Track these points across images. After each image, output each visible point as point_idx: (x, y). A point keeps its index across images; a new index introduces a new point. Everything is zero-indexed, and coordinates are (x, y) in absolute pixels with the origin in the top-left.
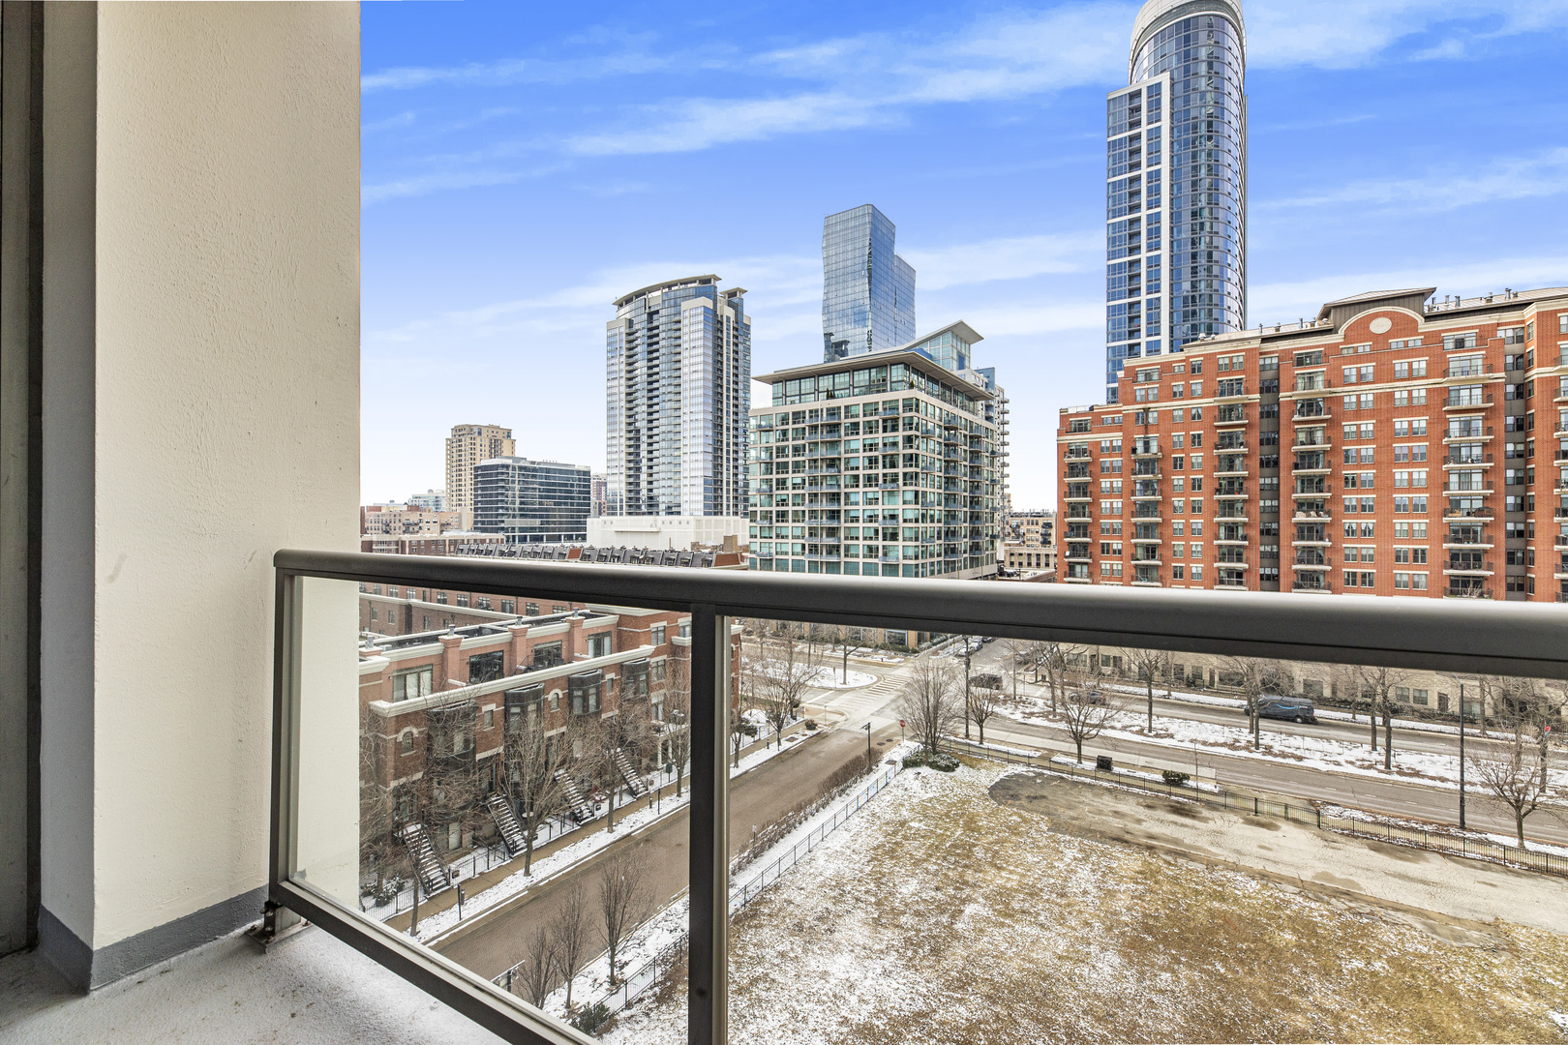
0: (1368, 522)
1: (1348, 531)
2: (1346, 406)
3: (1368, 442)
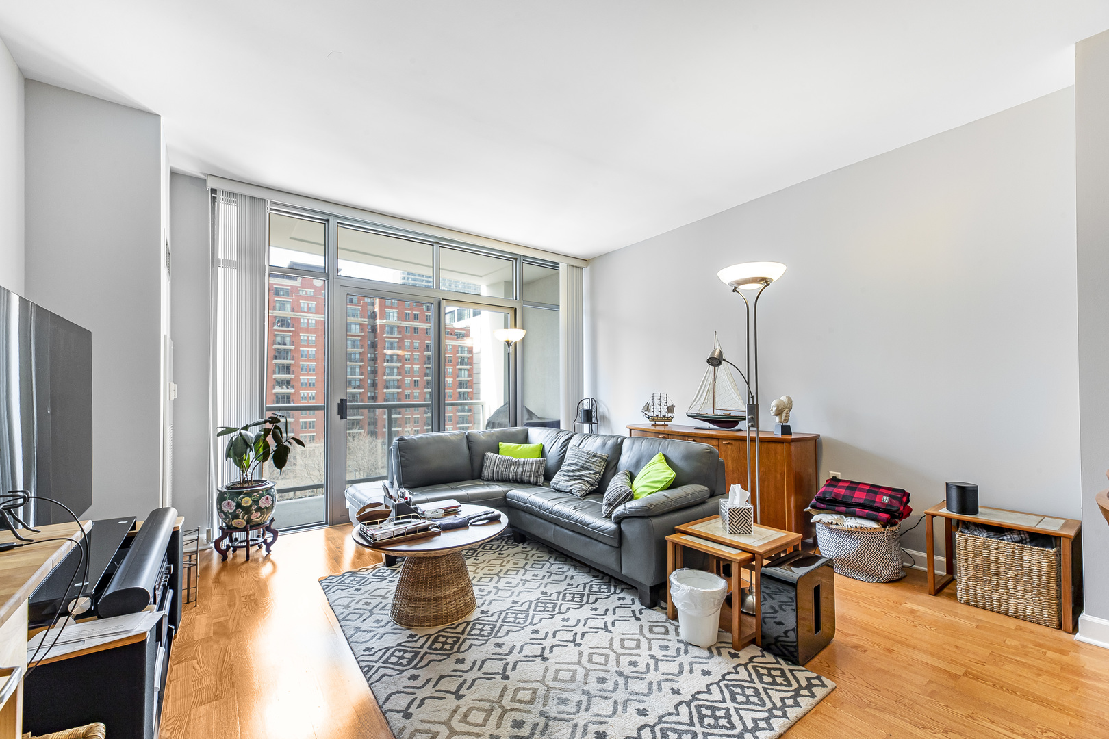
1: (302, 397)
2: (302, 325)
3: (312, 347)
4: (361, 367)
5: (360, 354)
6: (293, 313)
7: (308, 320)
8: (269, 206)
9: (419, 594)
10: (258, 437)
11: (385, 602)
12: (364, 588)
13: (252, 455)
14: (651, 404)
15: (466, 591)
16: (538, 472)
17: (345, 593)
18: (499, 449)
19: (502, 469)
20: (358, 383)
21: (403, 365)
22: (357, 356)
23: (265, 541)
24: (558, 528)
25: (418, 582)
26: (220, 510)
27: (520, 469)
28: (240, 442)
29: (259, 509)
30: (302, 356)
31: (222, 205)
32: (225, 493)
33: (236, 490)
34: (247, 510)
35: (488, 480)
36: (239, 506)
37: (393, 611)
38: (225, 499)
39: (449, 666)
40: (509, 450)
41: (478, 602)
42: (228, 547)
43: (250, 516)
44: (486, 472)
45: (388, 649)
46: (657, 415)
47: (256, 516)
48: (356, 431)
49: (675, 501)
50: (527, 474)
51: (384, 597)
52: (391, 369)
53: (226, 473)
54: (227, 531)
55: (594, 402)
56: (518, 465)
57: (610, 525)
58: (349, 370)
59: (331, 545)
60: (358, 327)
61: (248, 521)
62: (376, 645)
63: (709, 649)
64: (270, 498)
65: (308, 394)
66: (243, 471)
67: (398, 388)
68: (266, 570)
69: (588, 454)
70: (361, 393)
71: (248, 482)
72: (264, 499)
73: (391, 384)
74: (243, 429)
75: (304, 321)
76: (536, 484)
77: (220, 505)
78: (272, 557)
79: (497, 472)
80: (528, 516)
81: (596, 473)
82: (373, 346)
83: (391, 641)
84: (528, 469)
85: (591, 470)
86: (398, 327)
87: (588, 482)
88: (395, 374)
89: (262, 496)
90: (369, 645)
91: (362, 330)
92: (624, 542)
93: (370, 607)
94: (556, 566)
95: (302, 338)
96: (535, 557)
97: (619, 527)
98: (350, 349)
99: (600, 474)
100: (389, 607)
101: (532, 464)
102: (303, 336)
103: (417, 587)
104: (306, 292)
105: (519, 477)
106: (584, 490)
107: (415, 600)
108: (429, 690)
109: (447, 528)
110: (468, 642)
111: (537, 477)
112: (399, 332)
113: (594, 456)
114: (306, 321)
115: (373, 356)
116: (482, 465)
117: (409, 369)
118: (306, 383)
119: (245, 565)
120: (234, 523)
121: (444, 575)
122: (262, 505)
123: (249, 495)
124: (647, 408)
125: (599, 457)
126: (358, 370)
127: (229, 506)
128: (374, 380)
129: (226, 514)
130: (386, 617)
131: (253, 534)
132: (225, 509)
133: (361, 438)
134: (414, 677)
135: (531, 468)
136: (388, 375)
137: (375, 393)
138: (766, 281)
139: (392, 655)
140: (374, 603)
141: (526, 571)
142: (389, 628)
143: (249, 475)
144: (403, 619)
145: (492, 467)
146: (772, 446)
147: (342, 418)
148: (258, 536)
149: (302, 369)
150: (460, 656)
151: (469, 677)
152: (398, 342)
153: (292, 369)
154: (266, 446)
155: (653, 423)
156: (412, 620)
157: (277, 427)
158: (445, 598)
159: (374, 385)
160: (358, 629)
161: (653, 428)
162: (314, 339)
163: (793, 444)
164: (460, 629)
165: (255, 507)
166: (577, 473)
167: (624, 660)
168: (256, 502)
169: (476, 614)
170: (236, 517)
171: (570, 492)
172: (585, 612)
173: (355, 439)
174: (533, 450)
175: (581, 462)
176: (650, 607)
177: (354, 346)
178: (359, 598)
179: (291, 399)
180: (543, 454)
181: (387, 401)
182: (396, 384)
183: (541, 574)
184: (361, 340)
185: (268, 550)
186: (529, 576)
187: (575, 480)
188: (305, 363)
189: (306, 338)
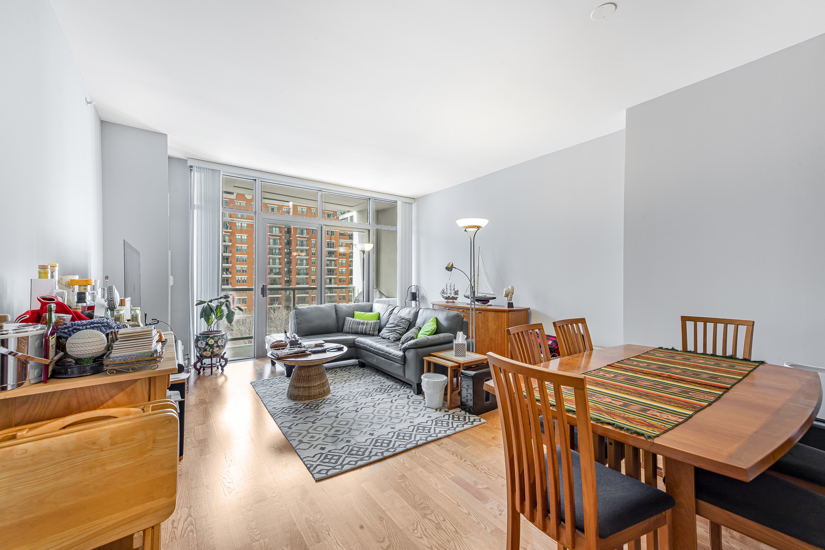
0: (245, 277)
1: (238, 281)
2: (237, 227)
3: (245, 244)
4: (279, 259)
5: (279, 249)
6: (231, 219)
7: (241, 224)
8: (222, 173)
9: (300, 385)
10: (217, 306)
11: (284, 391)
12: (274, 386)
13: (213, 316)
14: (446, 289)
15: (325, 384)
16: (374, 328)
17: (264, 388)
18: (354, 315)
19: (355, 326)
20: (278, 271)
21: (311, 257)
22: (277, 251)
23: (221, 365)
24: (379, 357)
25: (300, 379)
26: (197, 346)
27: (365, 327)
28: (208, 308)
29: (218, 346)
30: (237, 250)
31: (196, 173)
32: (200, 337)
33: (206, 336)
34: (212, 346)
35: (347, 333)
36: (207, 344)
37: (288, 394)
38: (200, 340)
39: (312, 413)
40: (360, 317)
41: (332, 392)
42: (201, 367)
43: (213, 350)
44: (346, 328)
45: (284, 408)
46: (449, 296)
47: (216, 350)
48: (277, 306)
49: (432, 340)
50: (368, 329)
51: (284, 390)
52: (302, 260)
53: (198, 326)
54: (200, 358)
55: (417, 288)
56: (364, 324)
57: (401, 353)
58: (271, 261)
59: (257, 368)
60: (278, 229)
61: (212, 353)
62: (278, 406)
63: (436, 410)
64: (224, 340)
65: (241, 278)
66: (209, 325)
67: (307, 274)
68: (221, 380)
69: (400, 318)
70: (279, 278)
71: (211, 331)
72: (220, 341)
73: (302, 271)
74: (210, 302)
75: (238, 224)
76: (373, 335)
77: (197, 344)
78: (225, 373)
79: (352, 328)
80: (365, 351)
81: (404, 328)
82: (289, 243)
83: (286, 405)
84: (369, 326)
85: (400, 326)
86: (307, 229)
87: (399, 333)
88: (304, 264)
89: (219, 339)
90: (275, 406)
91: (280, 232)
92: (406, 362)
93: (277, 393)
94: (378, 378)
95: (237, 237)
96: (368, 374)
97: (405, 354)
98: (272, 246)
99: (405, 329)
100: (286, 393)
101: (372, 323)
102: (238, 236)
103: (300, 381)
104: (240, 203)
105: (364, 331)
106: (395, 337)
107: (298, 388)
108: (301, 421)
109: (315, 352)
110: (323, 406)
111: (374, 331)
112: (308, 234)
113: (403, 319)
114: (240, 225)
115: (288, 251)
116: (344, 324)
117: (314, 261)
118: (240, 270)
119: (210, 376)
120: (204, 354)
121: (313, 376)
122: (219, 344)
123: (212, 338)
124: (443, 292)
125: (406, 320)
126: (277, 261)
127: (202, 344)
128: (289, 269)
129: (200, 348)
130: (285, 396)
131: (214, 360)
132: (199, 346)
133: (280, 311)
134: (294, 417)
135: (371, 326)
136: (300, 265)
137: (290, 278)
138: (478, 227)
139: (286, 410)
140: (279, 391)
141: (361, 380)
142: (285, 401)
143: (212, 327)
144: (292, 397)
145: (349, 325)
146: (500, 314)
147: (263, 296)
148: (217, 362)
149: (237, 260)
150: (318, 411)
151: (320, 417)
152: (306, 241)
153: (230, 260)
154: (222, 311)
155: (447, 301)
156: (297, 397)
157: (227, 301)
158: (313, 387)
159: (289, 272)
160: (270, 401)
161: (446, 304)
162: (246, 238)
163: (510, 312)
164: (320, 401)
165: (215, 345)
166: (394, 329)
167: (394, 413)
168: (216, 342)
169: (329, 396)
170: (205, 350)
171: (389, 339)
172: (385, 395)
173: (276, 311)
174: (374, 316)
175: (396, 322)
176: (417, 394)
177: (275, 243)
178: (271, 390)
179: (229, 282)
180: (379, 318)
181: (298, 284)
182: (305, 271)
183: (368, 381)
184: (280, 239)
185: (222, 370)
186: (362, 382)
187: (392, 332)
188: (240, 256)
189: (240, 237)
